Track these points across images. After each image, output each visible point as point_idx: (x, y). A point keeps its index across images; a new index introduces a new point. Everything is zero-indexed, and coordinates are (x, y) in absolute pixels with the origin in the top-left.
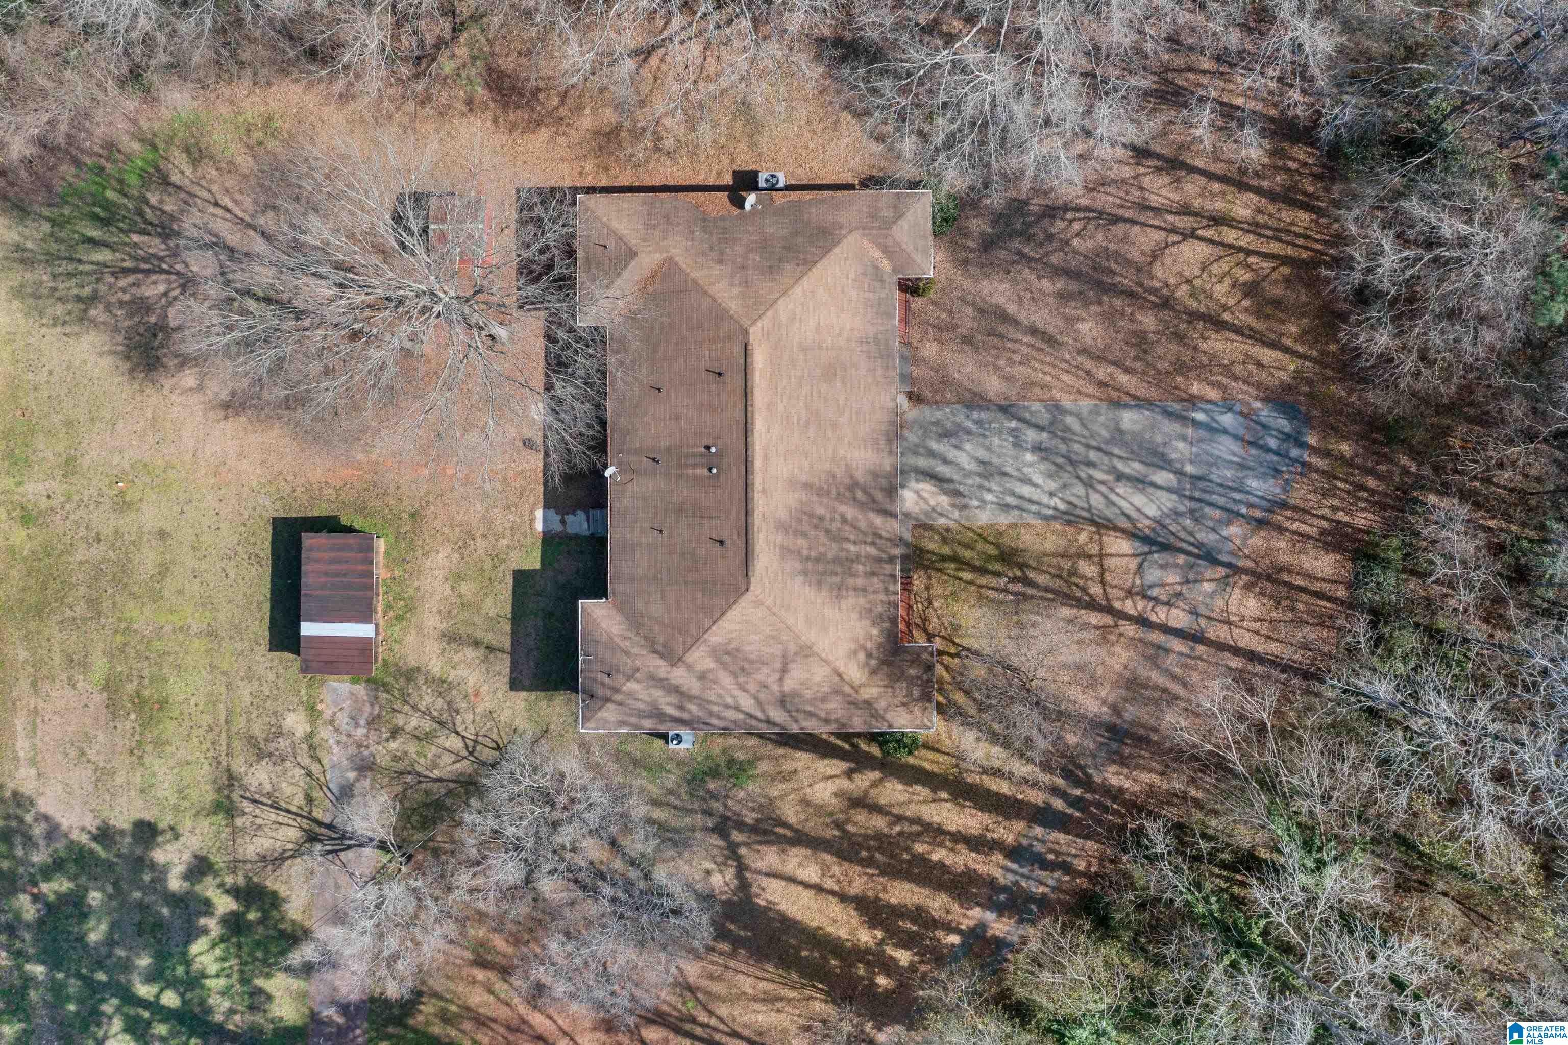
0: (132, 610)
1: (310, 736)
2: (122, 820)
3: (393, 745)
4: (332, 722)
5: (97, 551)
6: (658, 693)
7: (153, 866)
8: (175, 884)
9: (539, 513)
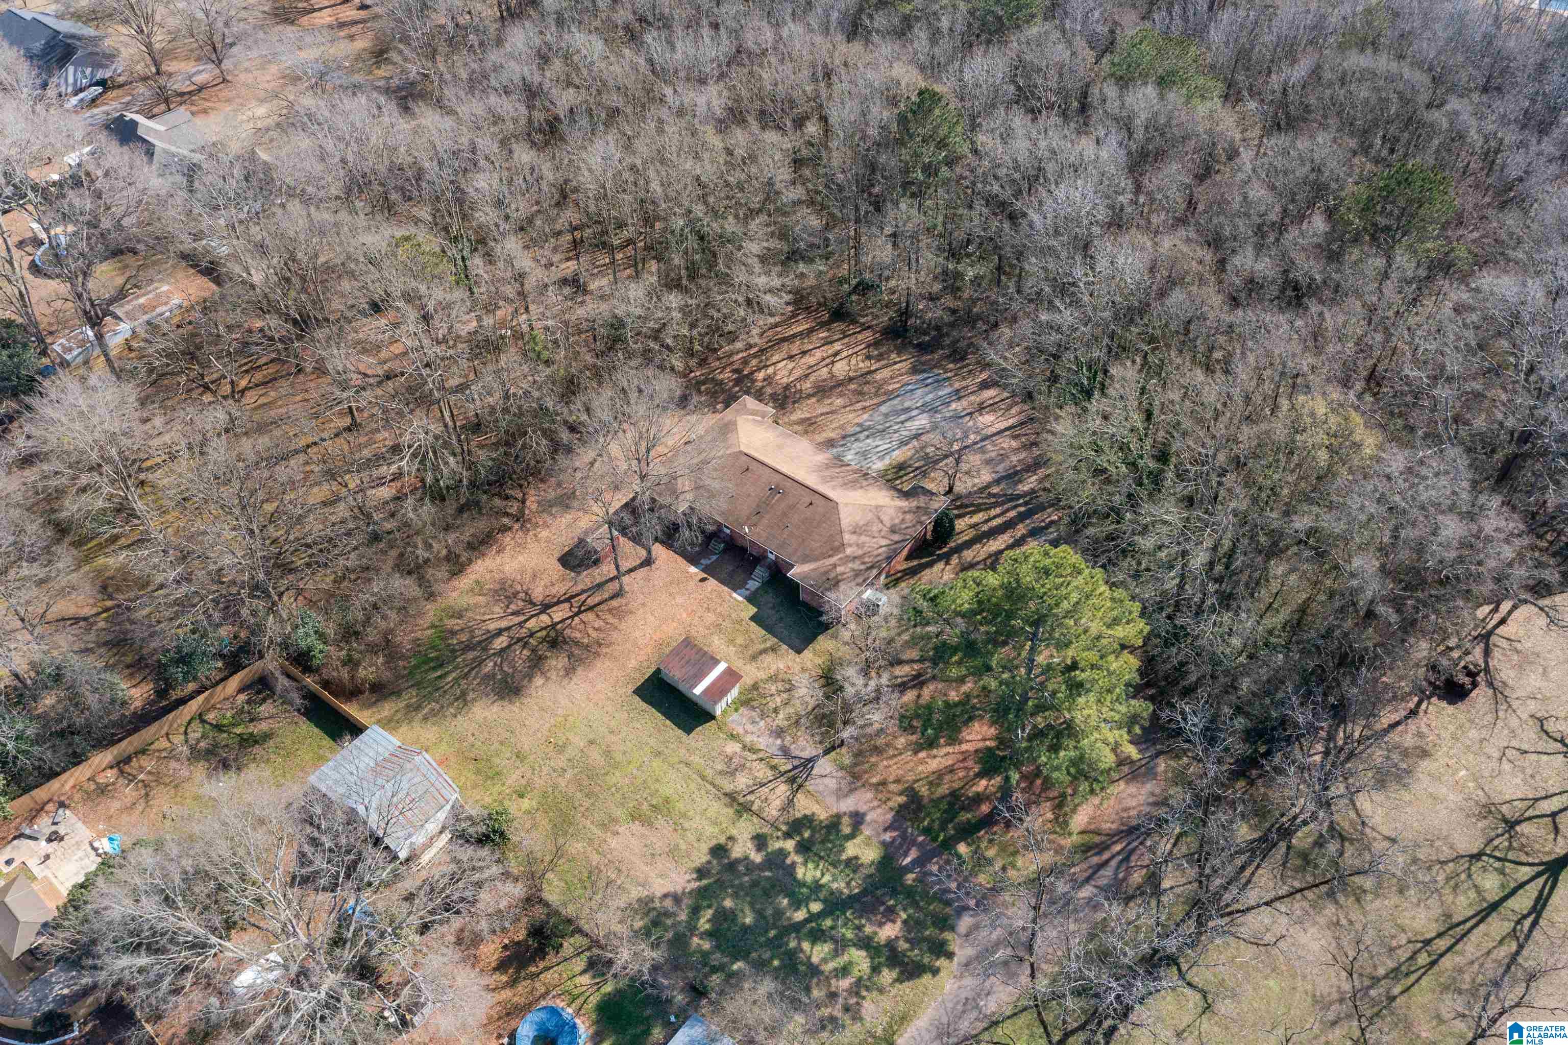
0: (611, 780)
1: (744, 747)
2: (701, 857)
3: (781, 716)
4: (746, 732)
5: (569, 775)
6: (850, 565)
7: (737, 861)
8: (757, 858)
9: (735, 595)
